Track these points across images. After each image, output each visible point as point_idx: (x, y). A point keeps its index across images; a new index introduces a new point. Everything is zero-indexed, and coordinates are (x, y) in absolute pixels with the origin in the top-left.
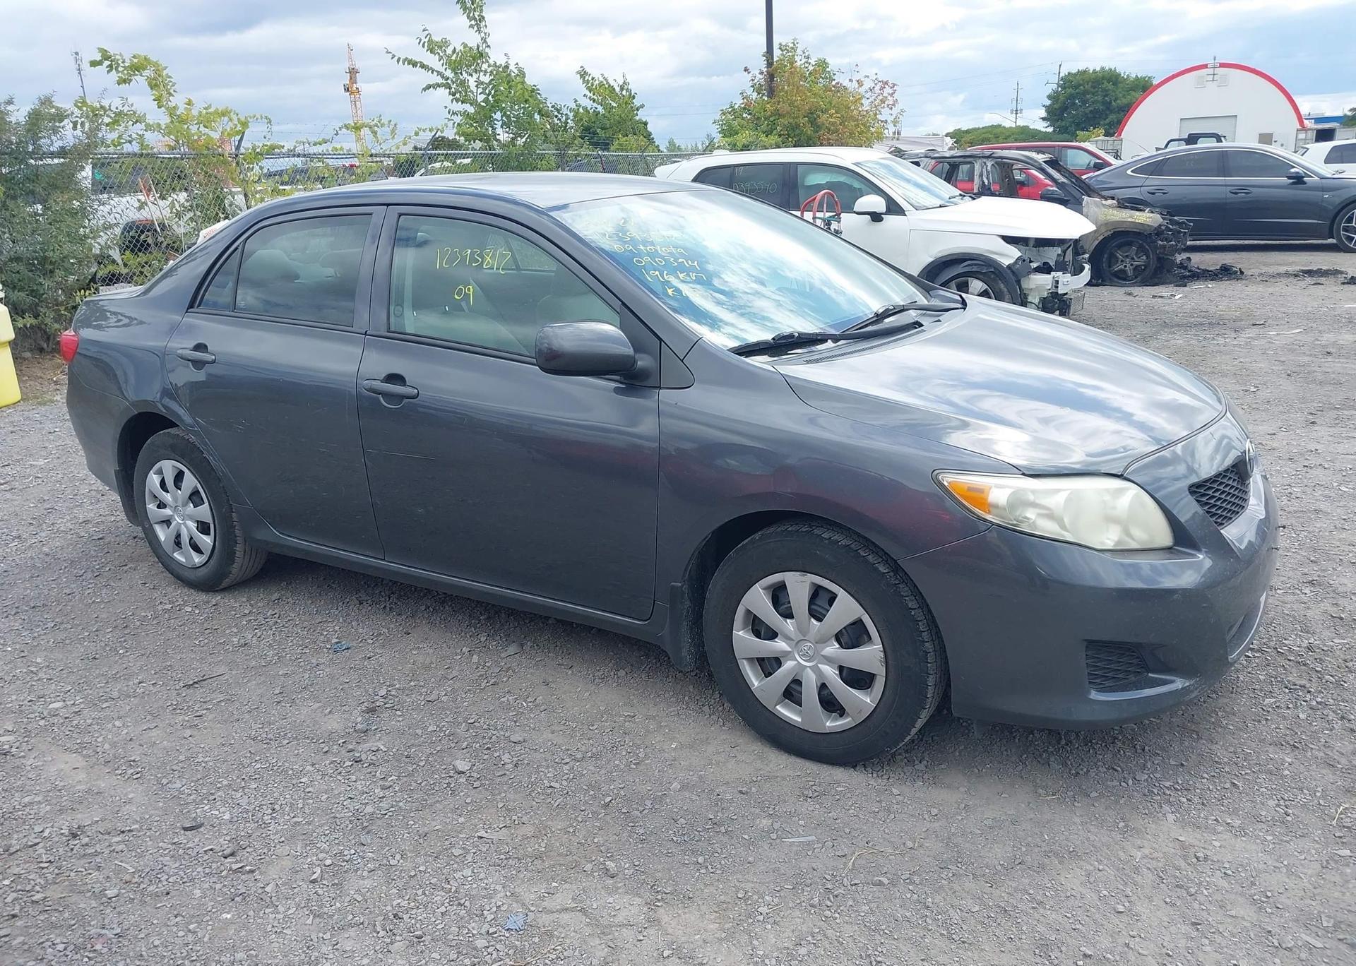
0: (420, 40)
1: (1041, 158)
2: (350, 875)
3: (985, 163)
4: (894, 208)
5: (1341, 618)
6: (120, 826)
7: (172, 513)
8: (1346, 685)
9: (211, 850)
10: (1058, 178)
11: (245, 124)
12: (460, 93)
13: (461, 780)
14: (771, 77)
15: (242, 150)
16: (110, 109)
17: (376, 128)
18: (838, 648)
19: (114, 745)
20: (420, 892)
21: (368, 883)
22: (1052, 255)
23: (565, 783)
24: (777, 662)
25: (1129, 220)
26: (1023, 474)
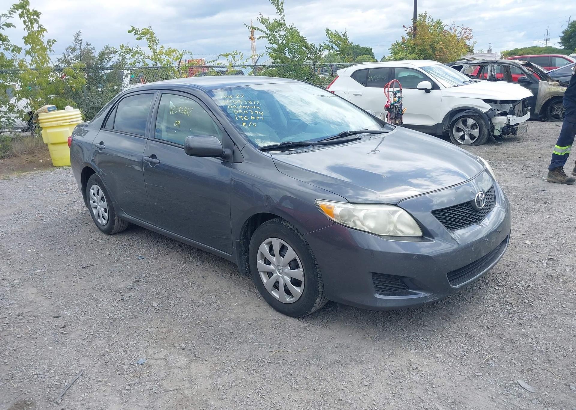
0: (258, 18)
1: (520, 63)
2: (97, 338)
3: (493, 66)
4: (435, 87)
5: (551, 276)
6: (35, 314)
7: (97, 205)
8: (533, 305)
9: (58, 325)
10: (527, 72)
11: (181, 55)
12: (272, 40)
13: (152, 309)
14: (415, 29)
15: (181, 65)
16: (132, 50)
17: (234, 55)
18: (290, 269)
19: (49, 286)
20: (116, 347)
21: (100, 342)
22: (508, 108)
23: (187, 314)
24: (271, 273)
25: (561, 91)
26: (349, 203)
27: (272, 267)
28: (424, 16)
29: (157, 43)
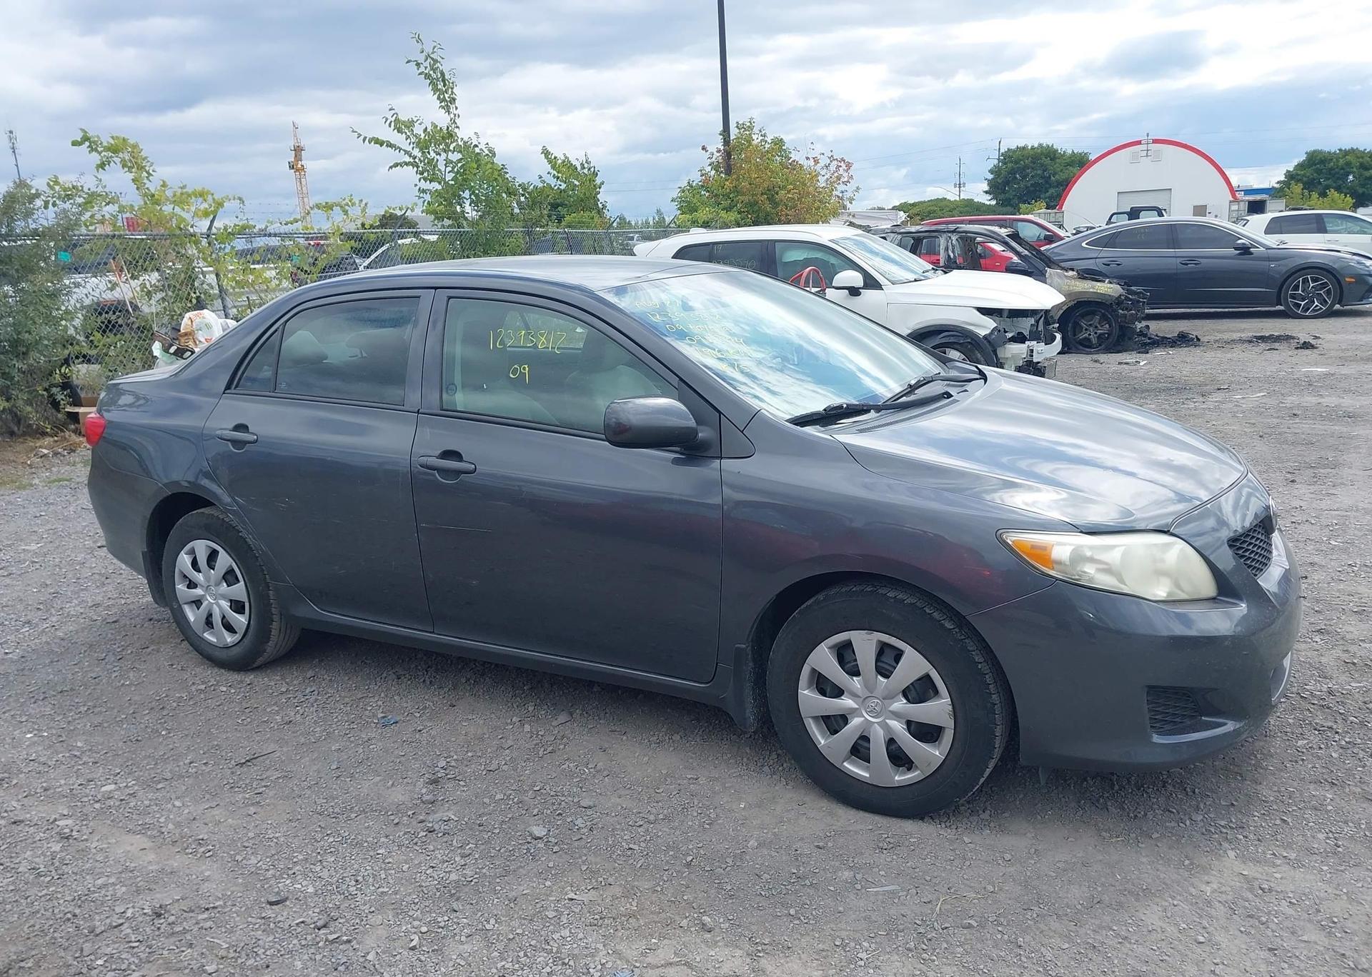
0: (387, 119)
1: (1003, 232)
2: (446, 942)
3: (950, 238)
4: (871, 283)
6: (203, 904)
7: (203, 593)
9: (303, 922)
10: (1021, 251)
11: (220, 205)
12: (428, 171)
13: (539, 845)
14: (728, 155)
15: (214, 230)
17: (347, 207)
18: (906, 703)
19: (178, 825)
20: (522, 954)
21: (467, 947)
22: (1026, 325)
23: (643, 845)
24: (843, 719)
25: (1091, 290)
26: (1081, 532)
27: (847, 702)
28: (747, 128)
29: (151, 172)
